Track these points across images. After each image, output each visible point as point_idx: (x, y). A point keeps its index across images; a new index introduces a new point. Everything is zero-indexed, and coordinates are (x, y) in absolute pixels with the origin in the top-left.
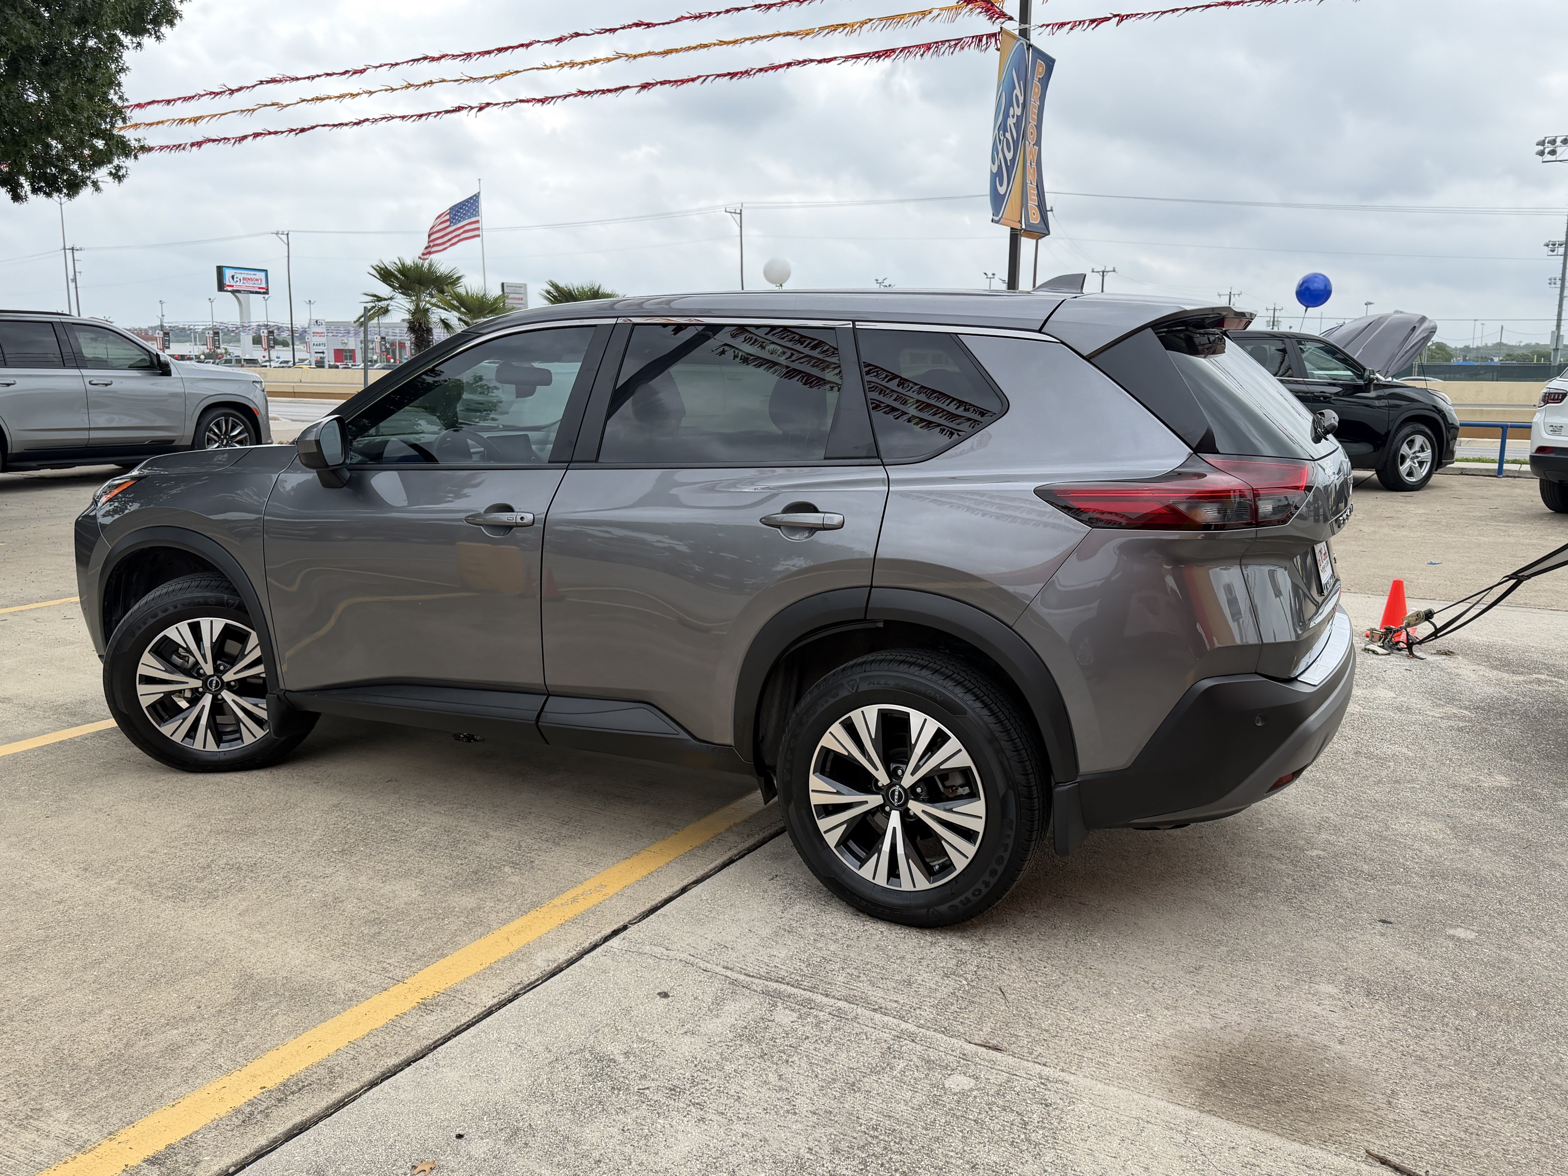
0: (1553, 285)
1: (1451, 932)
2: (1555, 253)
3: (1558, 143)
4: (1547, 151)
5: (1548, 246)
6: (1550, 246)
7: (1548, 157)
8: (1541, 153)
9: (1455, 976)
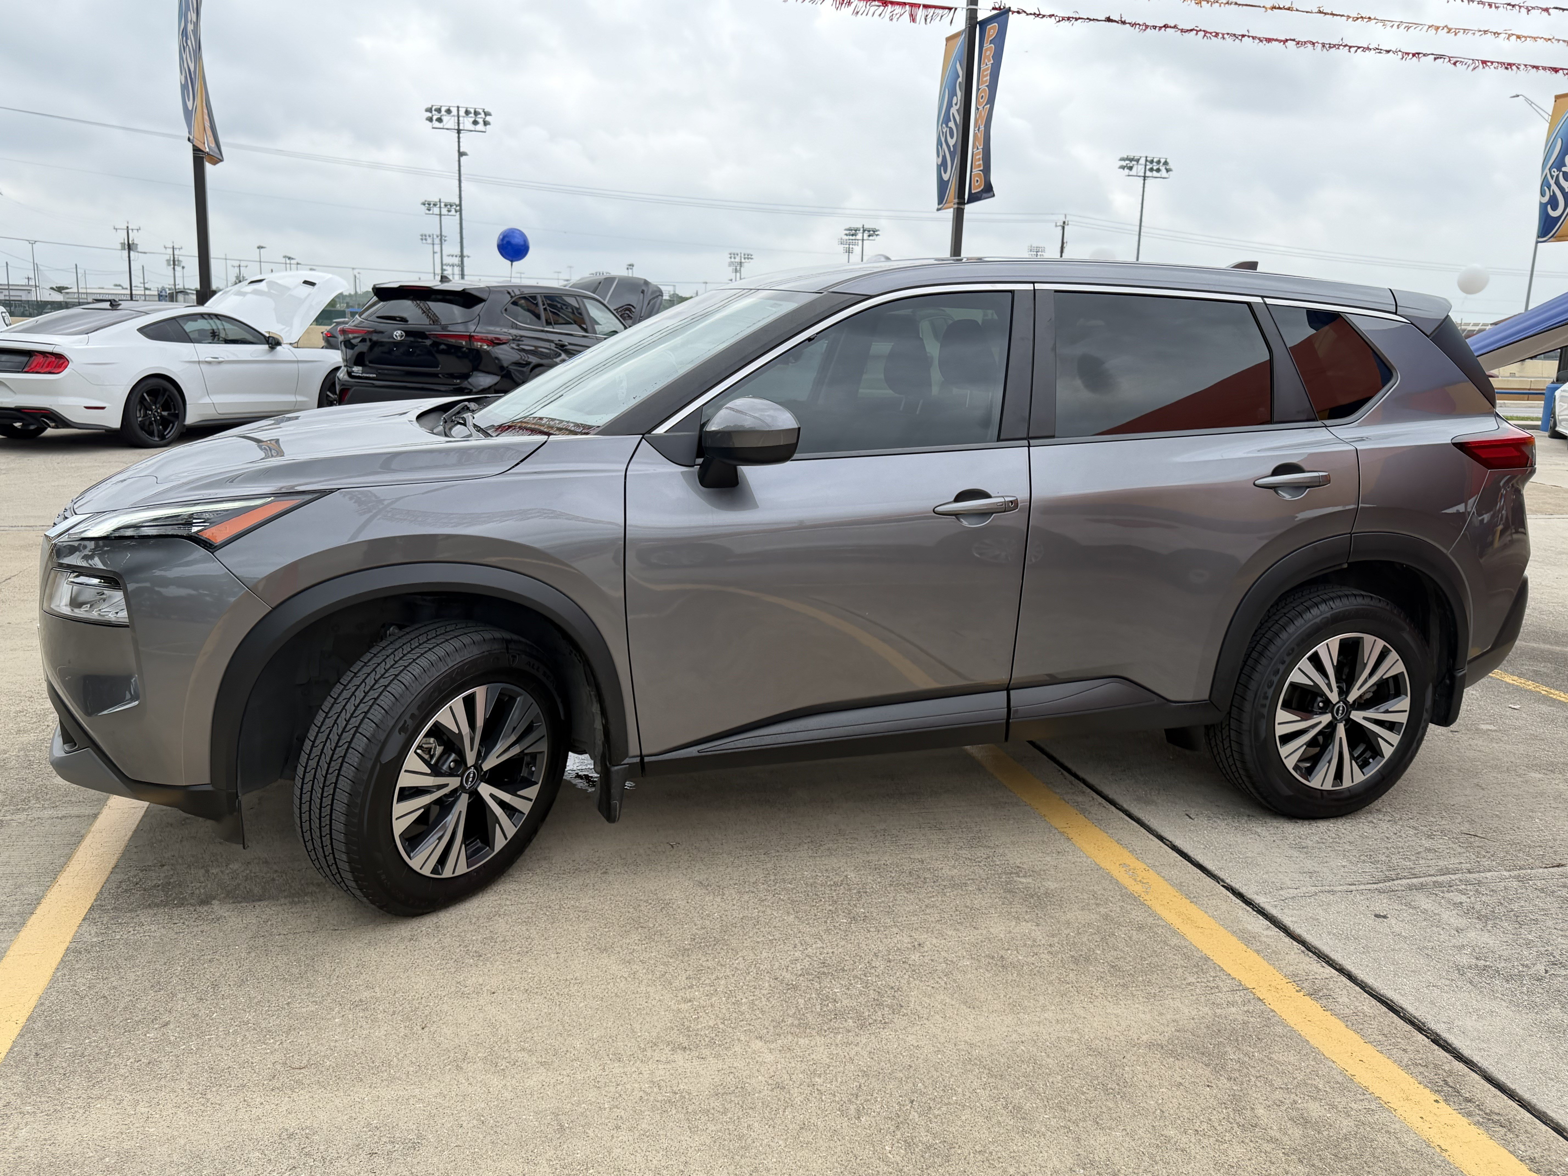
0: (424, 241)
2: (431, 212)
3: (443, 112)
4: (435, 118)
5: (424, 204)
6: (427, 205)
7: (437, 124)
8: (430, 119)
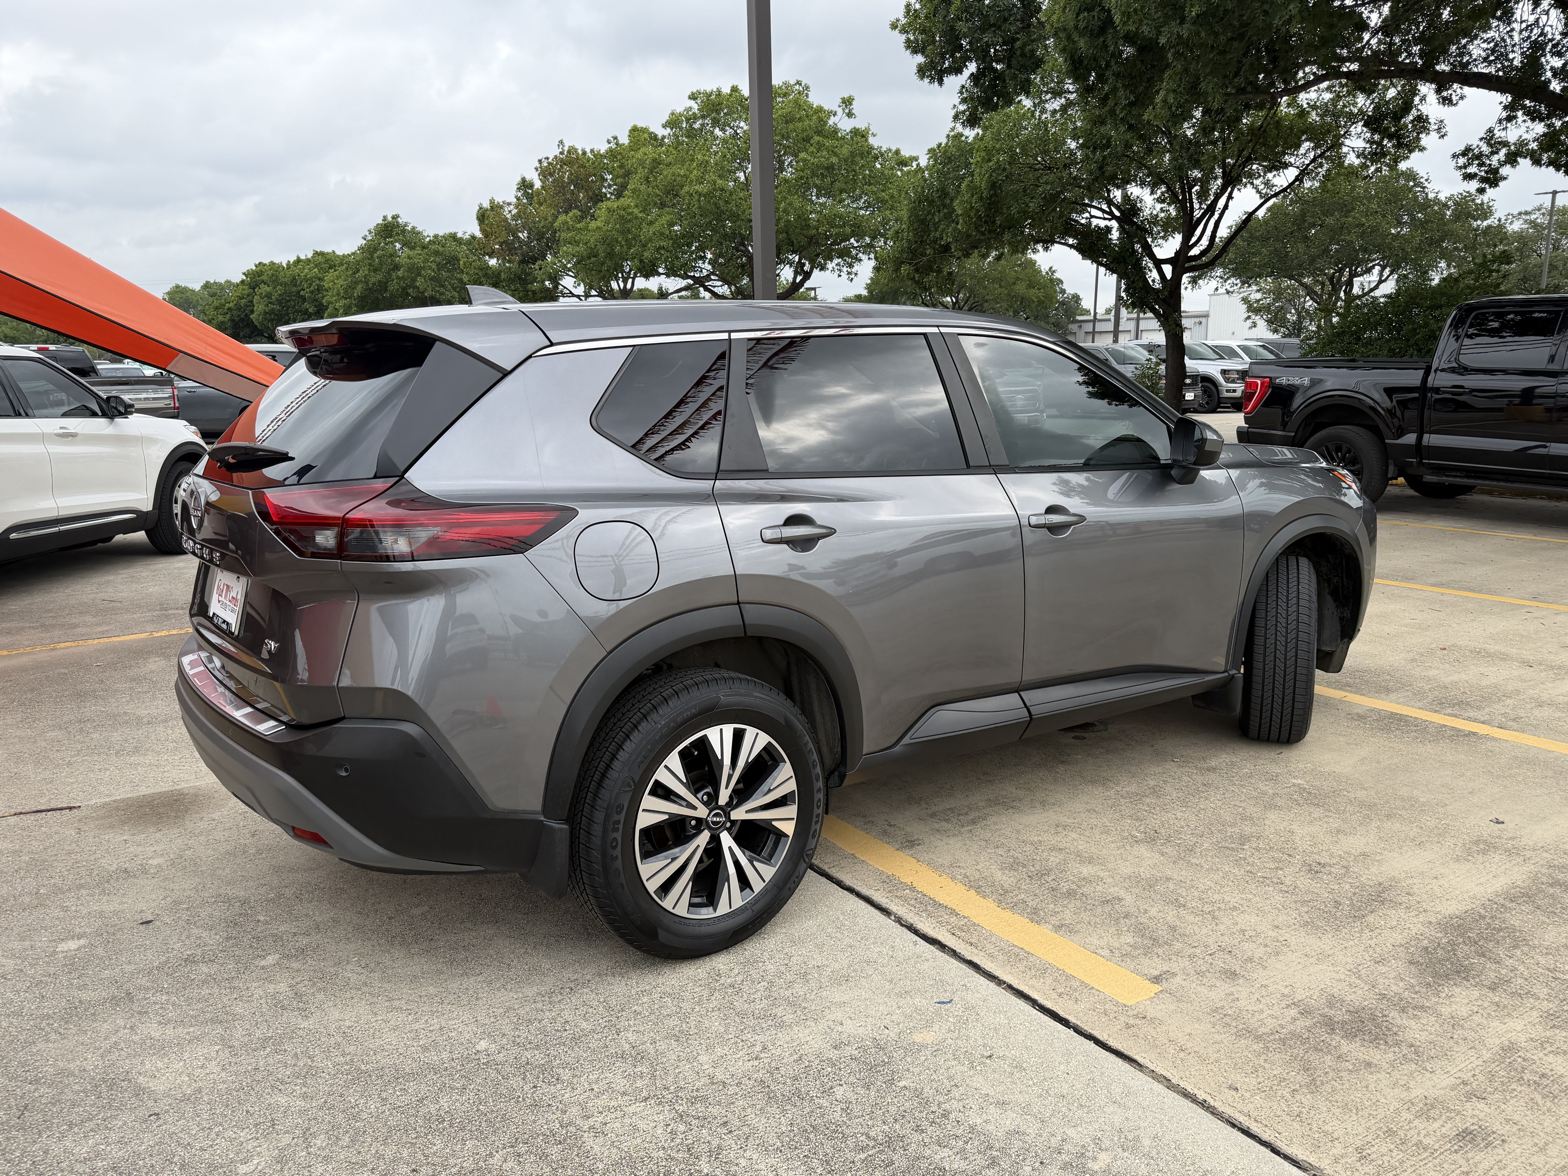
1: (82, 942)
9: (66, 909)
